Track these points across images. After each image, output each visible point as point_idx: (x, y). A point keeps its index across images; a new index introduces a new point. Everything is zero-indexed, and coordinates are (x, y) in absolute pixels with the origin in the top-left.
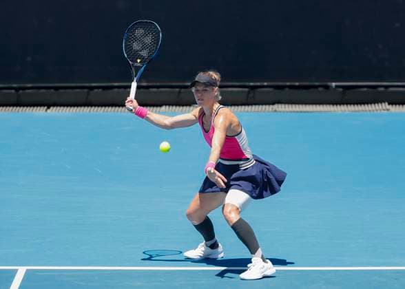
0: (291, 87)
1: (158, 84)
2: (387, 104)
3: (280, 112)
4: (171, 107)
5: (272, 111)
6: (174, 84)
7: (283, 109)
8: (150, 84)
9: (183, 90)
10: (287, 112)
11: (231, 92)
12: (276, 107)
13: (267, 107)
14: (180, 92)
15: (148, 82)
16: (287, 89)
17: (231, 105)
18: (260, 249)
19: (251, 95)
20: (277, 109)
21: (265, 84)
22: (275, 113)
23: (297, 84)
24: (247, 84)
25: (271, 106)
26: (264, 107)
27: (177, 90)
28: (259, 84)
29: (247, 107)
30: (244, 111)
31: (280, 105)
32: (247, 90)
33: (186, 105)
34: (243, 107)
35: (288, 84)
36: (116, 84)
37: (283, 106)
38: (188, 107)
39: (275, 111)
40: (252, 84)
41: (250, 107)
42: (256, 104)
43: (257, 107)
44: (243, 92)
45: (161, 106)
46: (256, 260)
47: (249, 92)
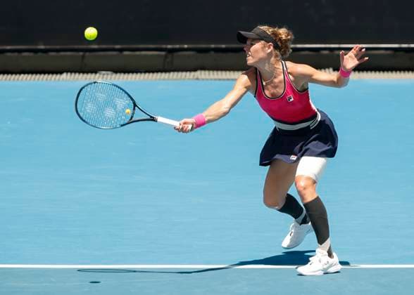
0: (217, 50)
1: (58, 47)
2: (331, 70)
3: (203, 79)
4: (73, 74)
5: (193, 79)
6: (76, 47)
7: (207, 77)
8: (48, 47)
9: (87, 54)
10: (211, 80)
11: (145, 56)
12: (199, 74)
13: (188, 73)
14: (83, 57)
15: (44, 45)
16: (212, 53)
17: (145, 72)
18: (329, 239)
19: (168, 60)
20: (200, 77)
21: (186, 46)
22: (197, 81)
23: (223, 46)
24: (164, 46)
25: (193, 73)
26: (184, 73)
27: (81, 53)
28: (177, 46)
29: (163, 74)
30: (160, 79)
31: (203, 72)
32: (163, 53)
33: (92, 72)
34: (159, 74)
35: (213, 46)
36: (9, 47)
37: (207, 72)
38: (93, 75)
39: (197, 79)
40: (169, 46)
41: (167, 74)
42: (174, 71)
43: (176, 73)
44: (158, 55)
45: (61, 73)
46: (321, 252)
47: (166, 57)
